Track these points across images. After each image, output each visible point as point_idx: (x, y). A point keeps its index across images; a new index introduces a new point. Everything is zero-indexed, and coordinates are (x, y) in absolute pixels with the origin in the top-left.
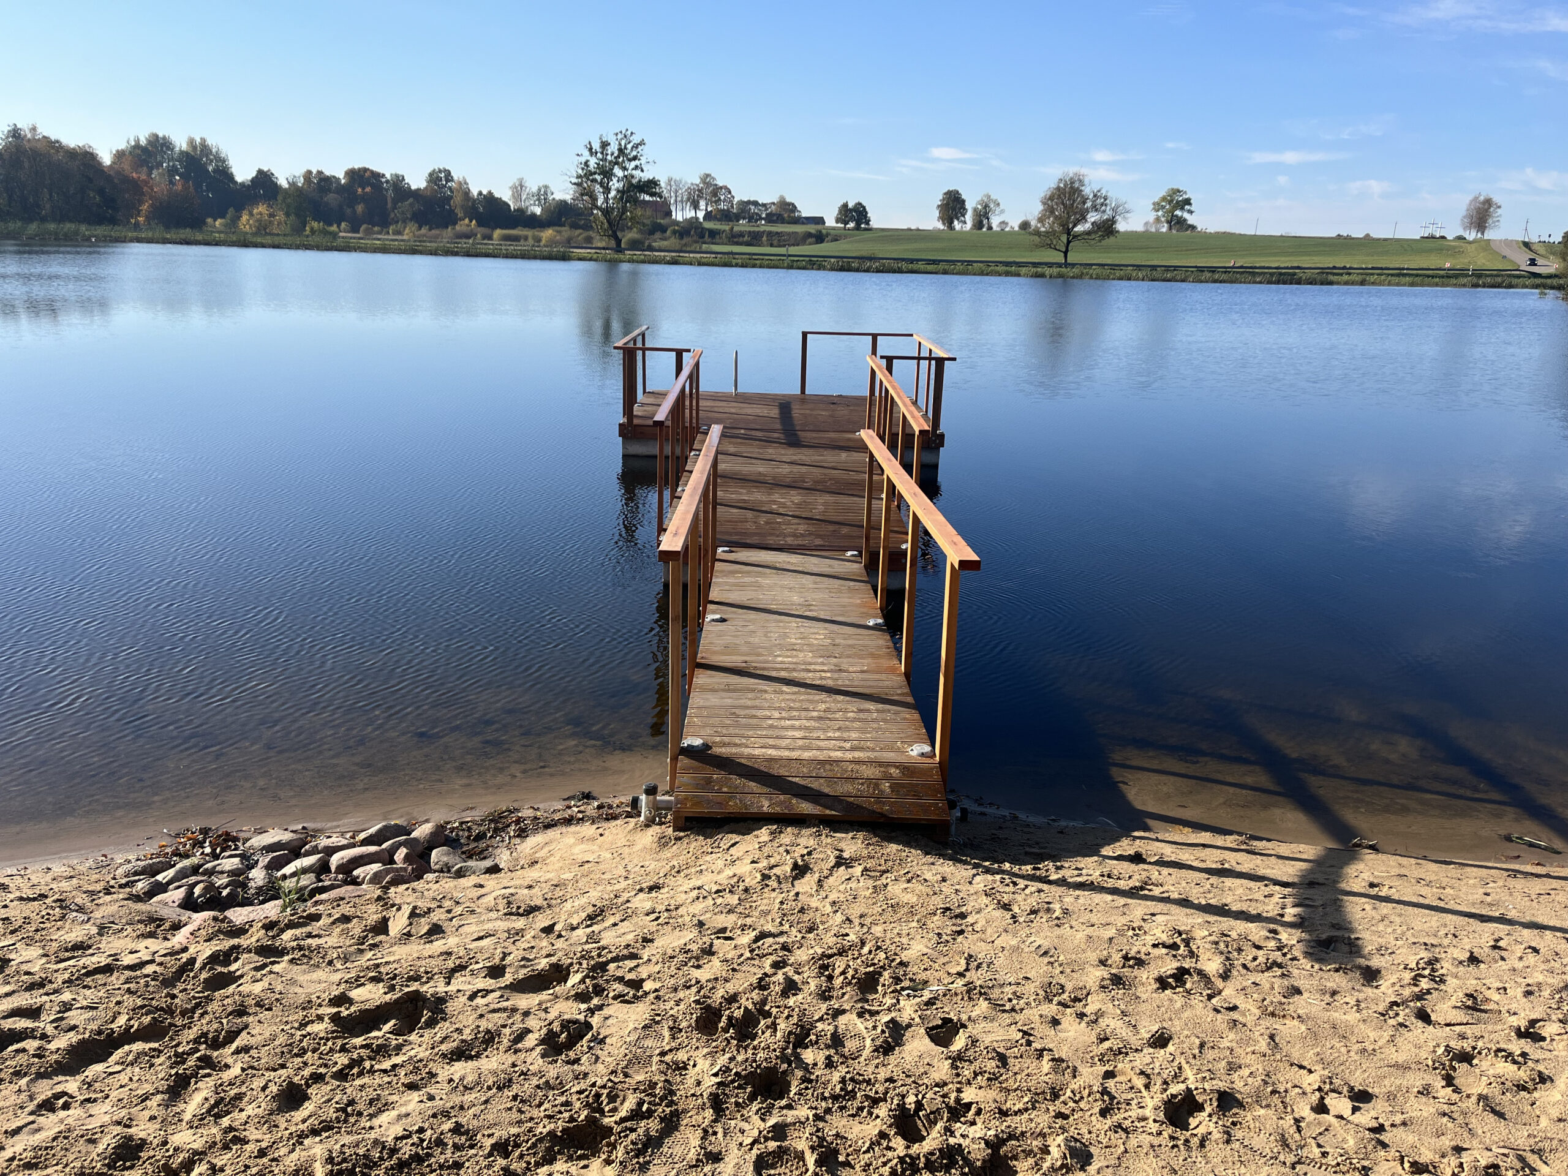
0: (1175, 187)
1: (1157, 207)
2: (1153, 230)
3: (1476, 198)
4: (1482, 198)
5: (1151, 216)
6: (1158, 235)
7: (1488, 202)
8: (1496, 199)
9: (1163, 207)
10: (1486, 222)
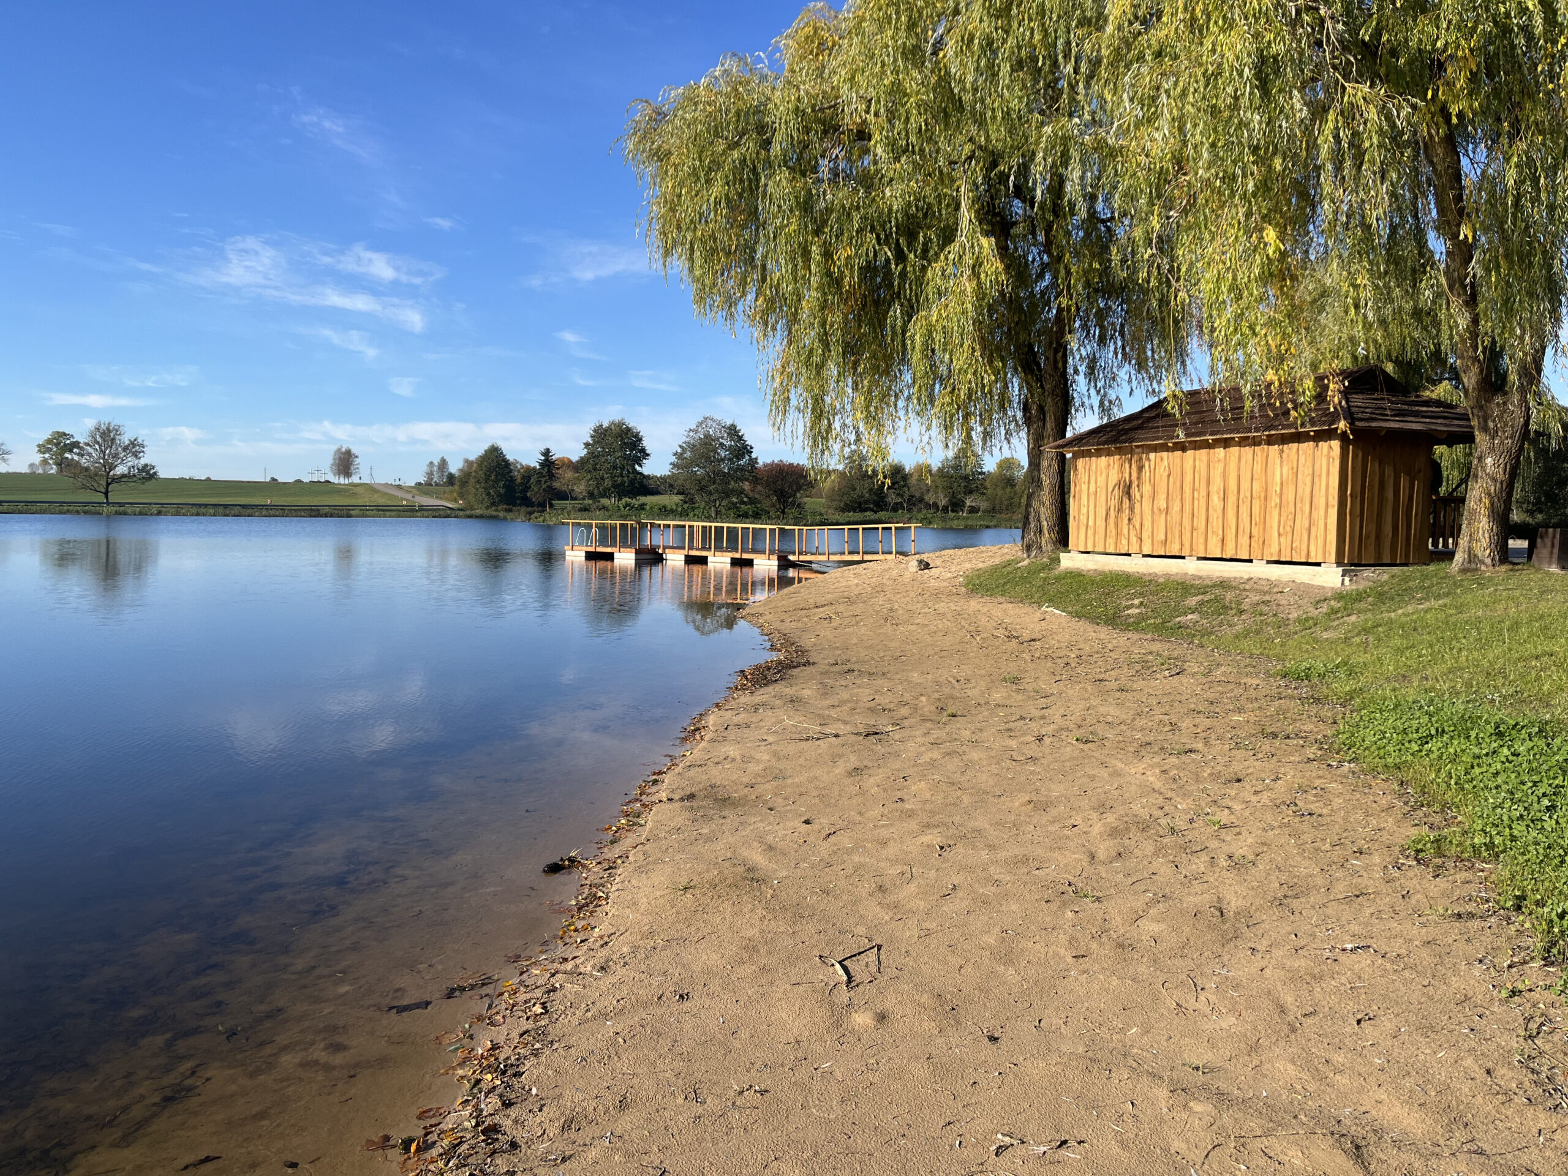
0: (61, 430)
1: (42, 448)
2: (40, 471)
3: (339, 450)
4: (344, 450)
5: (37, 458)
6: (46, 477)
7: (348, 453)
8: (354, 451)
9: (49, 450)
10: (349, 468)
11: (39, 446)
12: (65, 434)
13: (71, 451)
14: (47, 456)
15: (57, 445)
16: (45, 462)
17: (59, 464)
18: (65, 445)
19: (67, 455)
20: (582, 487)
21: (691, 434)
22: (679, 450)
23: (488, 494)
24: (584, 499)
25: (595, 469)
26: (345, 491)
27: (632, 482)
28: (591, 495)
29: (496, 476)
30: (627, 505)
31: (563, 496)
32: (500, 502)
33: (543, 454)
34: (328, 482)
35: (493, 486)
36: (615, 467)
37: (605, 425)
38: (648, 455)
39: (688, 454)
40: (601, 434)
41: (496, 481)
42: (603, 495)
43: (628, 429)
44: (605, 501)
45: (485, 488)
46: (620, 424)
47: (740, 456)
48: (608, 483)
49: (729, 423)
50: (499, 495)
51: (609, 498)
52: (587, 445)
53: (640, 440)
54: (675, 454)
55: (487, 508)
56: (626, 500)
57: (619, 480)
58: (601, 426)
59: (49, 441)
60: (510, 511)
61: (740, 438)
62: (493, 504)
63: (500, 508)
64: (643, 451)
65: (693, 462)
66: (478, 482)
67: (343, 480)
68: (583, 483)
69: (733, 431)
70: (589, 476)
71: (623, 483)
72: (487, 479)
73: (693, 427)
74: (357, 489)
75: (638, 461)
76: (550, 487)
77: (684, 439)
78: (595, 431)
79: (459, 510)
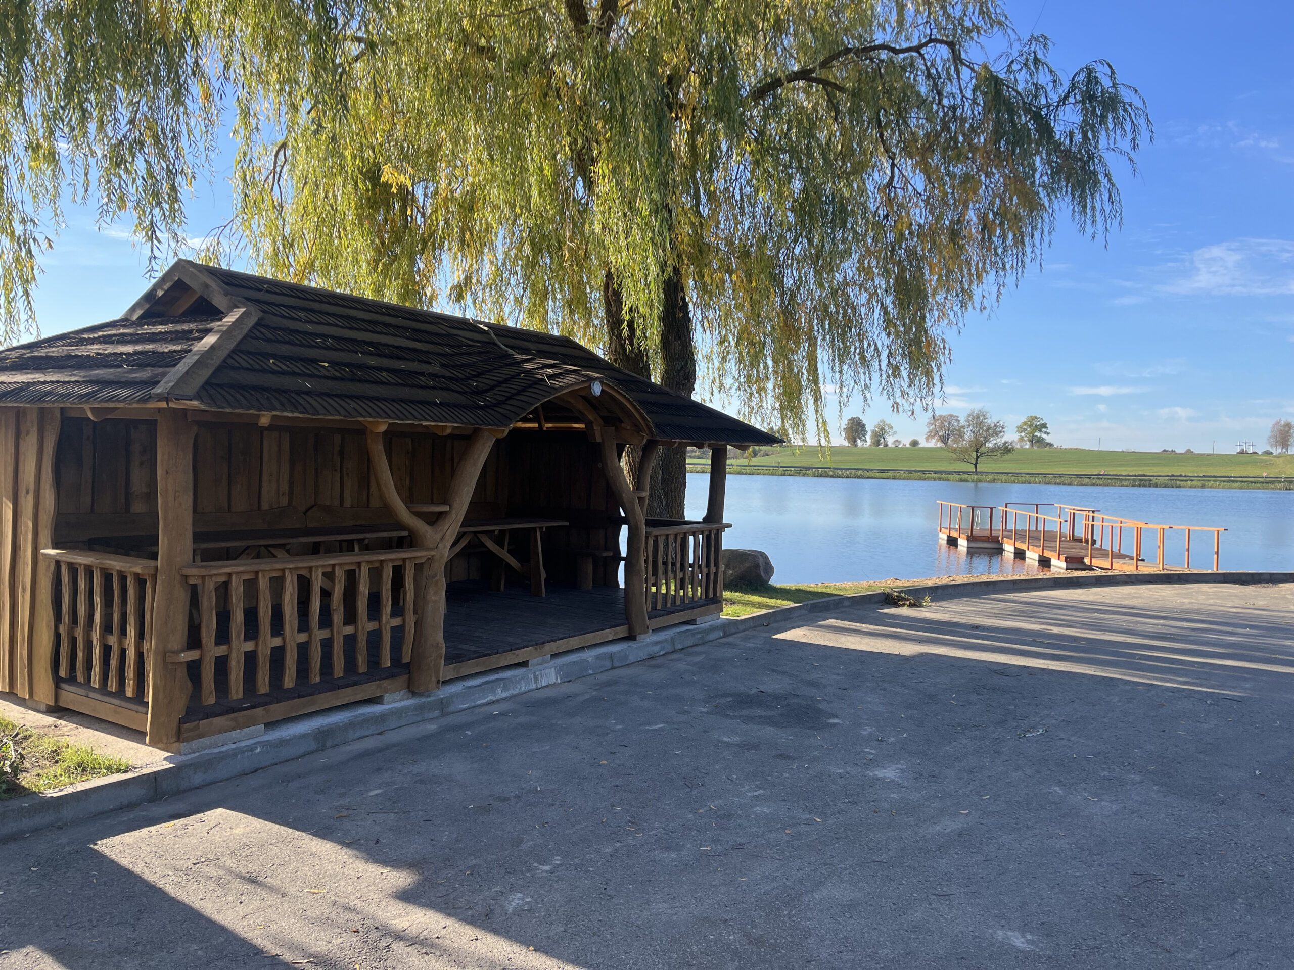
0: (1033, 415)
1: (1020, 429)
2: (1018, 446)
3: (1278, 423)
5: (1016, 436)
6: (1022, 450)
7: (1288, 426)
9: (1025, 430)
11: (1017, 427)
12: (1036, 418)
13: (1040, 431)
14: (1023, 434)
15: (1030, 426)
16: (1021, 439)
17: (1031, 441)
18: (1036, 426)
19: (1037, 434)
59: (1025, 424)
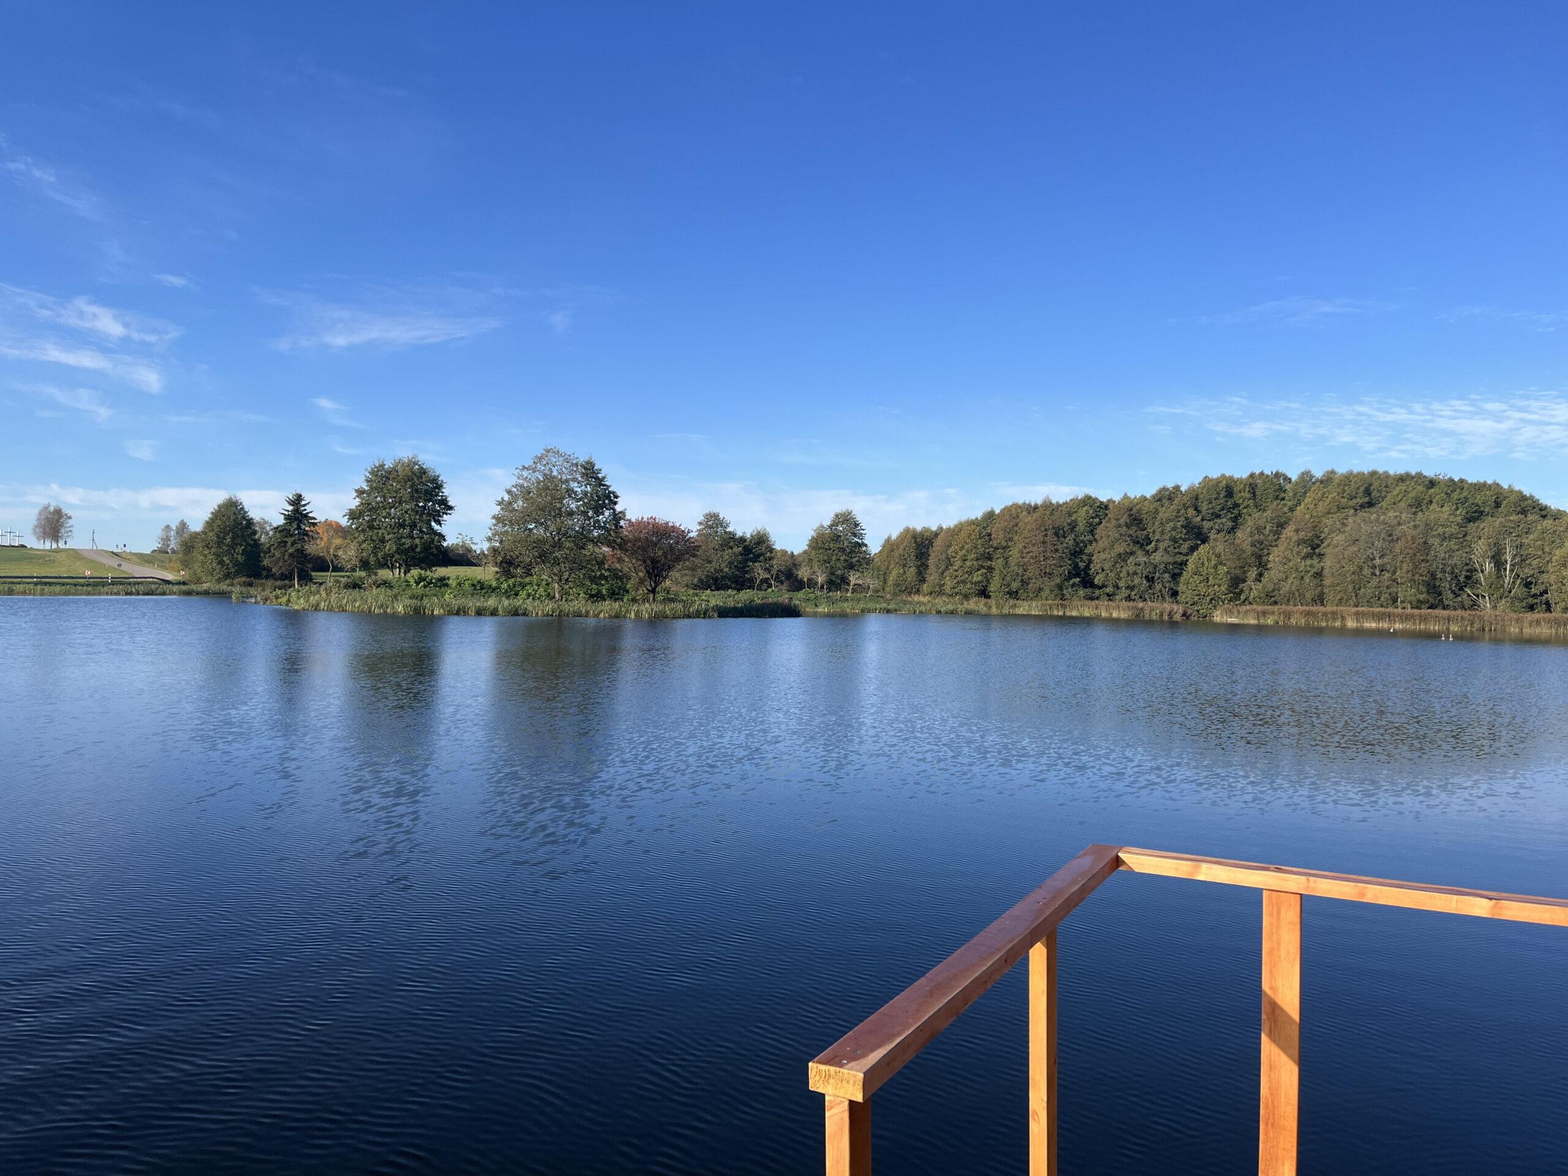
3: (46, 508)
4: (52, 509)
7: (58, 513)
10: (58, 532)
20: (352, 553)
21: (525, 473)
22: (506, 497)
23: (221, 563)
24: (353, 570)
25: (371, 527)
26: (39, 557)
27: (427, 547)
28: (365, 565)
29: (233, 538)
30: (421, 579)
31: (322, 565)
32: (238, 573)
33: (292, 503)
34: (23, 546)
35: (228, 552)
36: (402, 526)
37: (389, 464)
38: (451, 508)
39: (519, 504)
40: (381, 478)
41: (232, 546)
42: (383, 565)
43: (423, 472)
44: (384, 574)
45: (217, 555)
46: (413, 463)
47: (598, 510)
48: (390, 547)
49: (582, 459)
50: (237, 564)
51: (392, 568)
52: (360, 492)
53: (439, 487)
54: (500, 503)
55: (219, 581)
56: (415, 572)
57: (408, 542)
58: (382, 466)
60: (251, 585)
61: (600, 482)
62: (227, 576)
63: (236, 581)
64: (444, 502)
65: (526, 516)
66: (207, 546)
67: (48, 545)
68: (354, 546)
69: (590, 472)
70: (362, 537)
71: (413, 548)
72: (220, 543)
73: (529, 463)
74: (58, 556)
75: (437, 517)
76: (301, 552)
77: (514, 481)
78: (372, 473)
79: (179, 583)
